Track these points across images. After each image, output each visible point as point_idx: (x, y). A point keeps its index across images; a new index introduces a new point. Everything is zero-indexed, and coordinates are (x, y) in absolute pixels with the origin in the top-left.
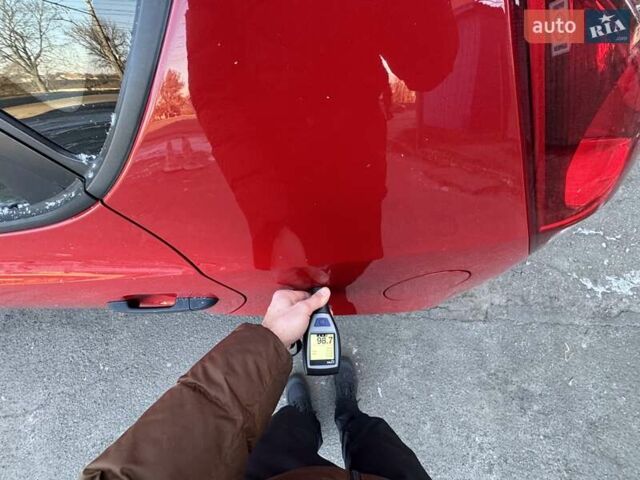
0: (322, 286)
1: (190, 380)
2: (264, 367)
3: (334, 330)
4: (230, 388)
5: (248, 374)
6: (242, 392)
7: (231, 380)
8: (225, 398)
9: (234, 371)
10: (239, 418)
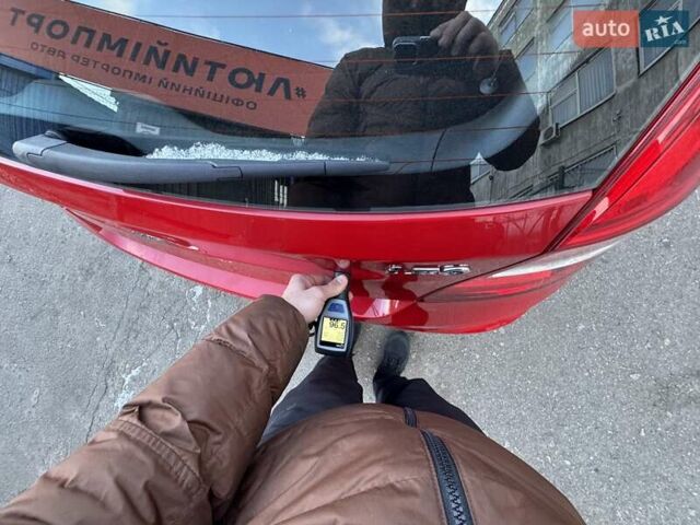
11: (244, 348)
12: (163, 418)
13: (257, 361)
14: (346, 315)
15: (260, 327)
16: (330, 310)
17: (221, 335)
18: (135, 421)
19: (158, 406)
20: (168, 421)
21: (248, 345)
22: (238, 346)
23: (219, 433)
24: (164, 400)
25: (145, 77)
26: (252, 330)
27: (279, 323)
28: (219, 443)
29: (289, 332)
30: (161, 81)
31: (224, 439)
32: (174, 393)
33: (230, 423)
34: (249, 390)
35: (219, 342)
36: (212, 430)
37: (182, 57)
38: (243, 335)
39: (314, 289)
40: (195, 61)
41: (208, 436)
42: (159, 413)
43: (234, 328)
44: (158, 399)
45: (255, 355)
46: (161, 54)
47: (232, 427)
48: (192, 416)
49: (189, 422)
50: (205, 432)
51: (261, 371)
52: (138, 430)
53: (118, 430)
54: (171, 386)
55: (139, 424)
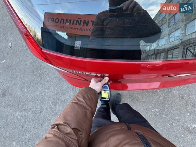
0: (106, 77)
1: (74, 101)
2: (93, 97)
3: (109, 90)
4: (85, 102)
5: (89, 99)
6: (88, 103)
7: (85, 100)
8: (85, 104)
9: (85, 98)
10: (90, 109)
11: (83, 104)
12: (64, 128)
13: (88, 107)
14: (108, 89)
15: (86, 97)
16: (104, 88)
17: (76, 101)
18: (57, 130)
19: (62, 125)
20: (67, 130)
21: (84, 103)
22: (81, 103)
23: (80, 131)
24: (64, 123)
25: (76, 28)
26: (84, 98)
27: (91, 95)
28: (81, 134)
29: (94, 97)
30: (80, 29)
31: (83, 133)
32: (66, 120)
33: (83, 127)
34: (87, 117)
35: (75, 103)
36: (79, 130)
37: (85, 21)
38: (82, 100)
39: (99, 83)
40: (88, 21)
41: (78, 133)
42: (63, 127)
43: (79, 98)
44: (62, 123)
45: (86, 106)
46: (79, 21)
47: (84, 129)
48: (73, 127)
49: (72, 129)
50: (77, 131)
51: (89, 110)
52: (59, 133)
53: (53, 134)
54: (65, 118)
55: (59, 131)
